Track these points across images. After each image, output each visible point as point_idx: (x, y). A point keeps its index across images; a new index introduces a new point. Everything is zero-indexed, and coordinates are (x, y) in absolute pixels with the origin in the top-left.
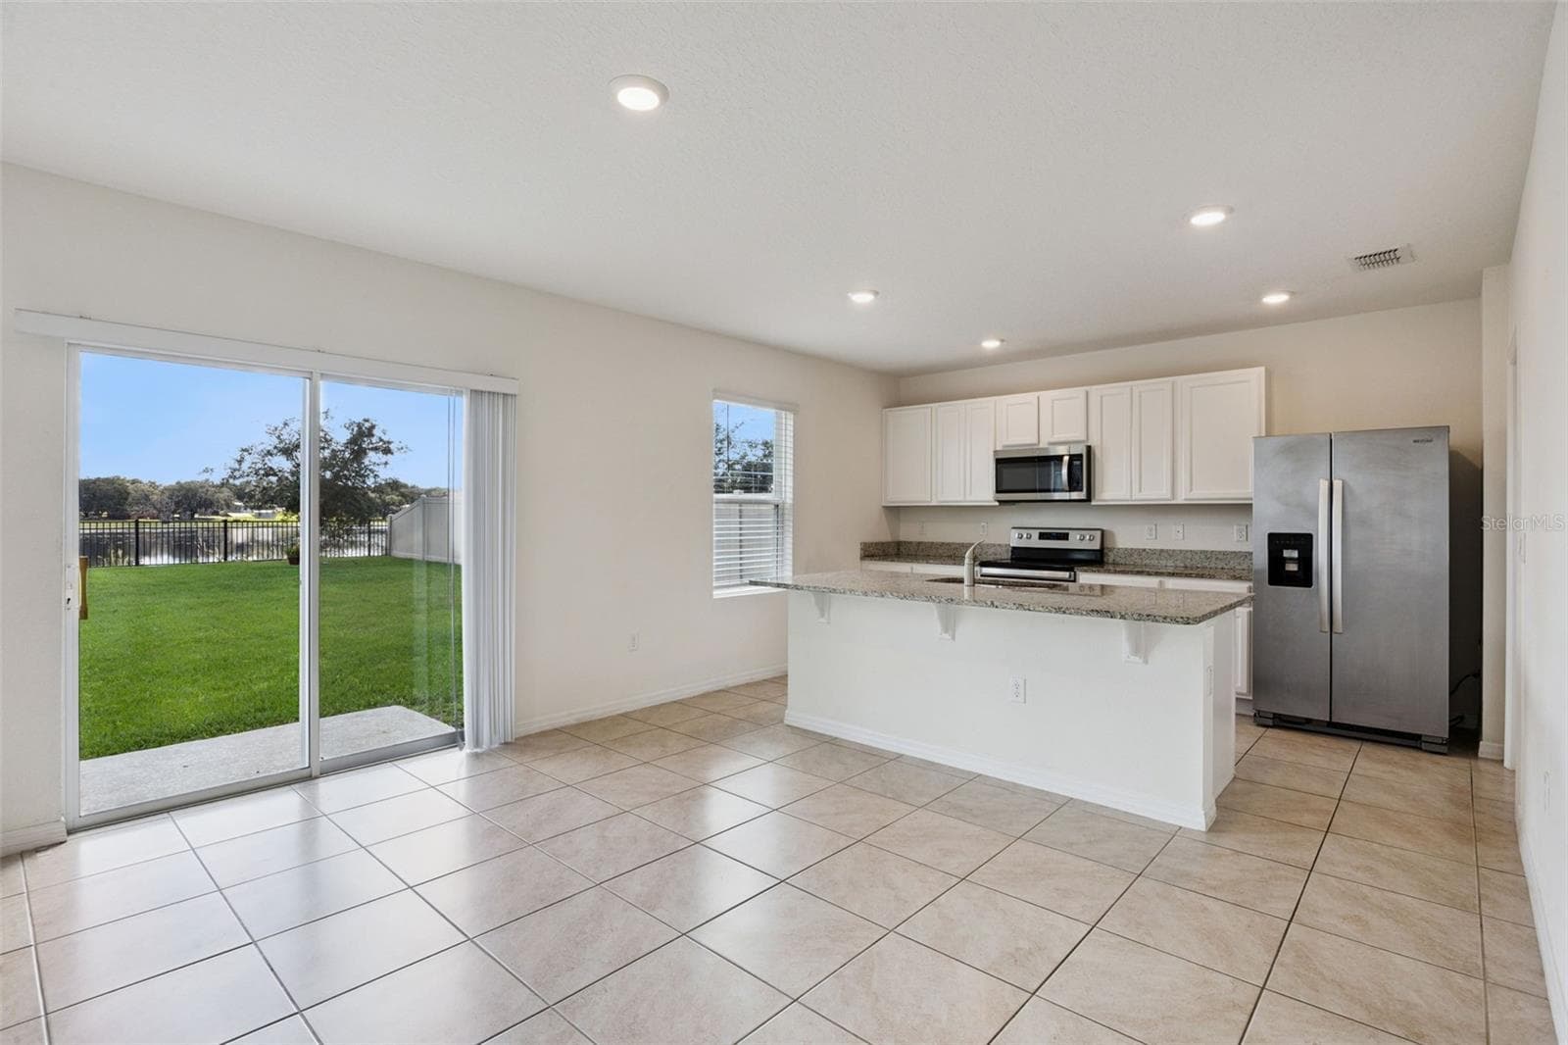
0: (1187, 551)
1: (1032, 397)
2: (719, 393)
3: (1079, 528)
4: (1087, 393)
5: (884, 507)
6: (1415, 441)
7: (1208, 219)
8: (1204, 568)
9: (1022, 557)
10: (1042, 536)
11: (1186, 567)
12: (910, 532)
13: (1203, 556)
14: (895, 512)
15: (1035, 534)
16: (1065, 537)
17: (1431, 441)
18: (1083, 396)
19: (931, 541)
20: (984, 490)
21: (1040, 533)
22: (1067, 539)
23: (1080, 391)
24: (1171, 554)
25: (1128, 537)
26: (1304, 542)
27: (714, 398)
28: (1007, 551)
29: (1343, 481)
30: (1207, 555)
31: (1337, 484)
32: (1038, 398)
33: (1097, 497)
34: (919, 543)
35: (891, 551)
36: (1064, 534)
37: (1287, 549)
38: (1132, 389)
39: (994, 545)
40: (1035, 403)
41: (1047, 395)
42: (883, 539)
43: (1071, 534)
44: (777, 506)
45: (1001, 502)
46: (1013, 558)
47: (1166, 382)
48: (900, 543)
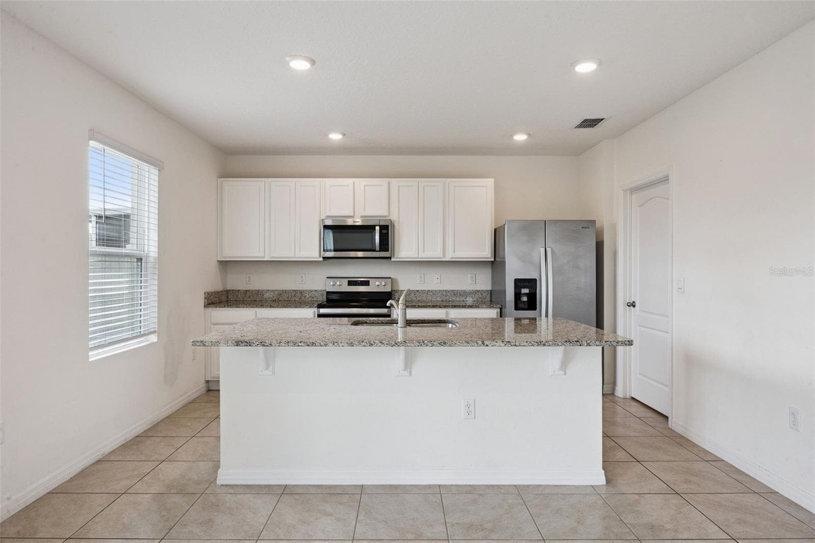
0: (443, 291)
1: (350, 181)
2: (94, 134)
3: (378, 277)
4: (389, 182)
5: (218, 261)
6: (582, 228)
7: (586, 68)
8: (453, 301)
9: (335, 300)
10: (351, 283)
11: (443, 301)
12: (238, 282)
13: (452, 294)
14: (225, 265)
15: (346, 281)
16: (367, 283)
17: (588, 228)
18: (386, 184)
19: (257, 289)
20: (311, 249)
21: (349, 281)
22: (369, 285)
23: (384, 182)
24: (434, 293)
25: (408, 282)
26: (532, 283)
27: (89, 140)
28: (322, 295)
29: (552, 248)
30: (455, 293)
31: (549, 250)
32: (354, 183)
33: (396, 256)
34: (247, 291)
35: (224, 298)
36: (366, 281)
37: (524, 288)
38: (418, 183)
39: (312, 291)
40: (351, 187)
41: (361, 182)
42: (219, 288)
43: (371, 281)
44: (140, 260)
45: (324, 258)
46: (328, 300)
47: (439, 182)
48: (228, 292)
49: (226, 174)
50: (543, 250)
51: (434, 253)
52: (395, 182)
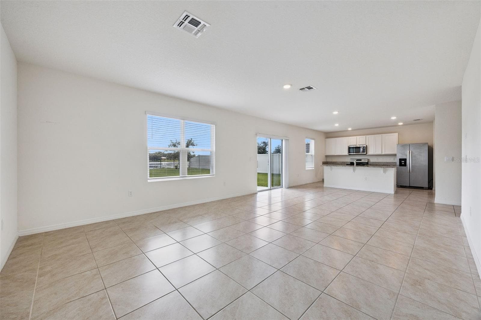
0: (384, 162)
1: (355, 137)
3: (364, 159)
5: (325, 156)
6: (423, 145)
12: (329, 160)
13: (386, 163)
14: (327, 156)
16: (361, 160)
17: (425, 145)
18: (365, 137)
20: (346, 153)
21: (356, 160)
23: (364, 136)
24: (381, 163)
25: (372, 160)
26: (405, 160)
29: (411, 151)
33: (367, 154)
37: (402, 161)
38: (374, 136)
39: (347, 162)
40: (356, 139)
41: (358, 137)
42: (325, 161)
43: (362, 160)
44: (311, 155)
45: (349, 155)
46: (351, 164)
47: (380, 135)
48: (327, 162)
49: (327, 138)
50: (408, 151)
51: (379, 153)
52: (367, 136)
